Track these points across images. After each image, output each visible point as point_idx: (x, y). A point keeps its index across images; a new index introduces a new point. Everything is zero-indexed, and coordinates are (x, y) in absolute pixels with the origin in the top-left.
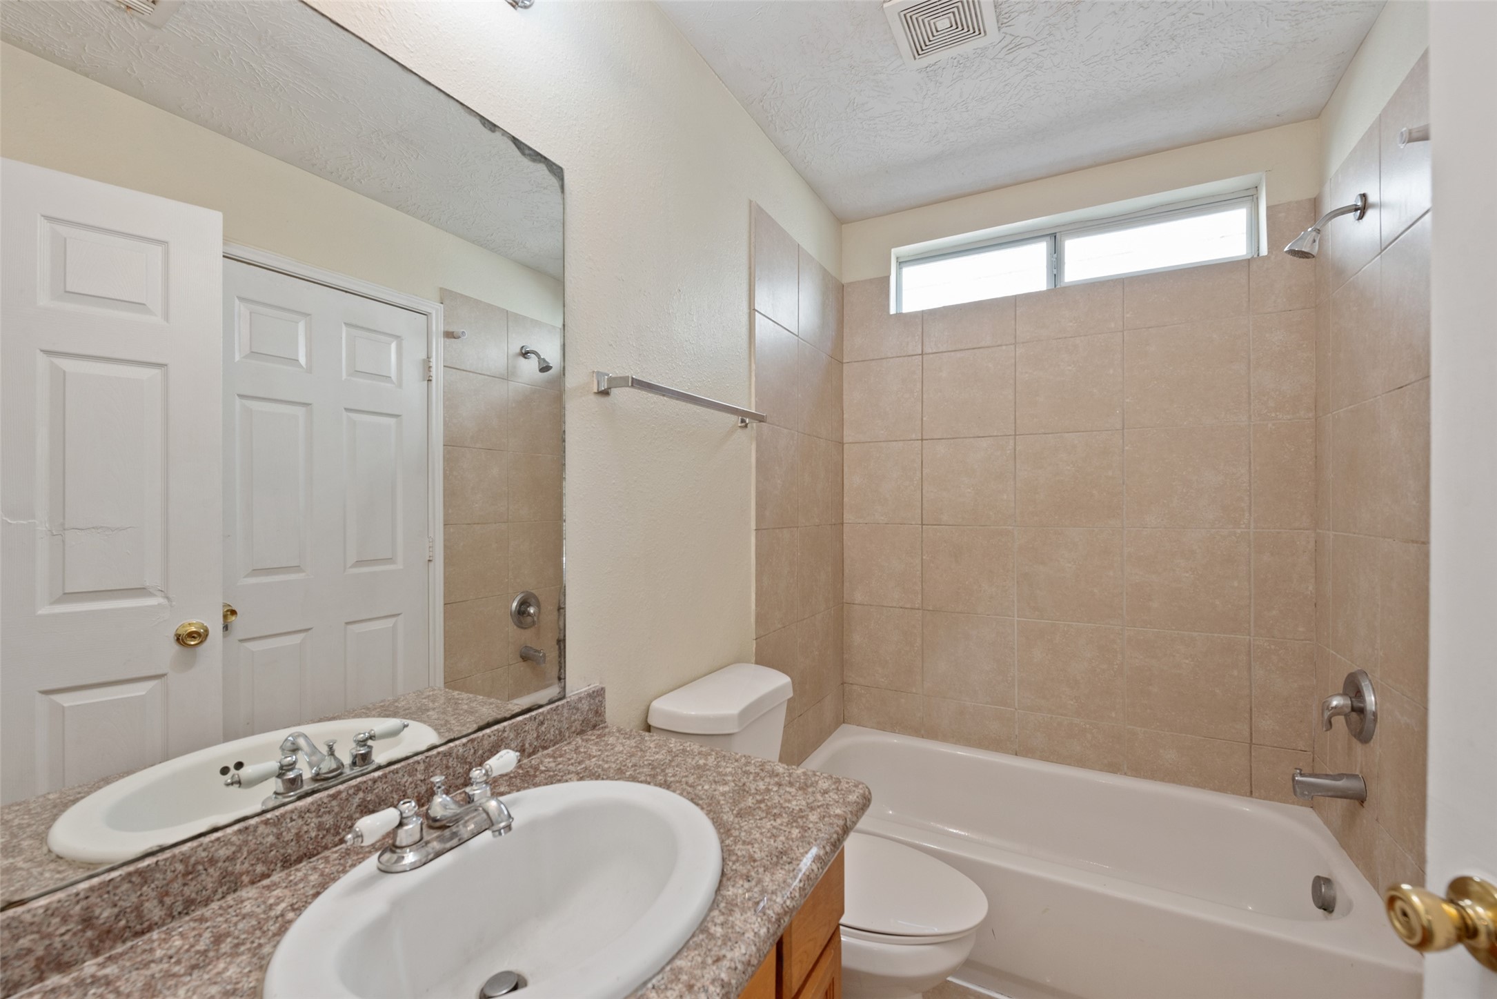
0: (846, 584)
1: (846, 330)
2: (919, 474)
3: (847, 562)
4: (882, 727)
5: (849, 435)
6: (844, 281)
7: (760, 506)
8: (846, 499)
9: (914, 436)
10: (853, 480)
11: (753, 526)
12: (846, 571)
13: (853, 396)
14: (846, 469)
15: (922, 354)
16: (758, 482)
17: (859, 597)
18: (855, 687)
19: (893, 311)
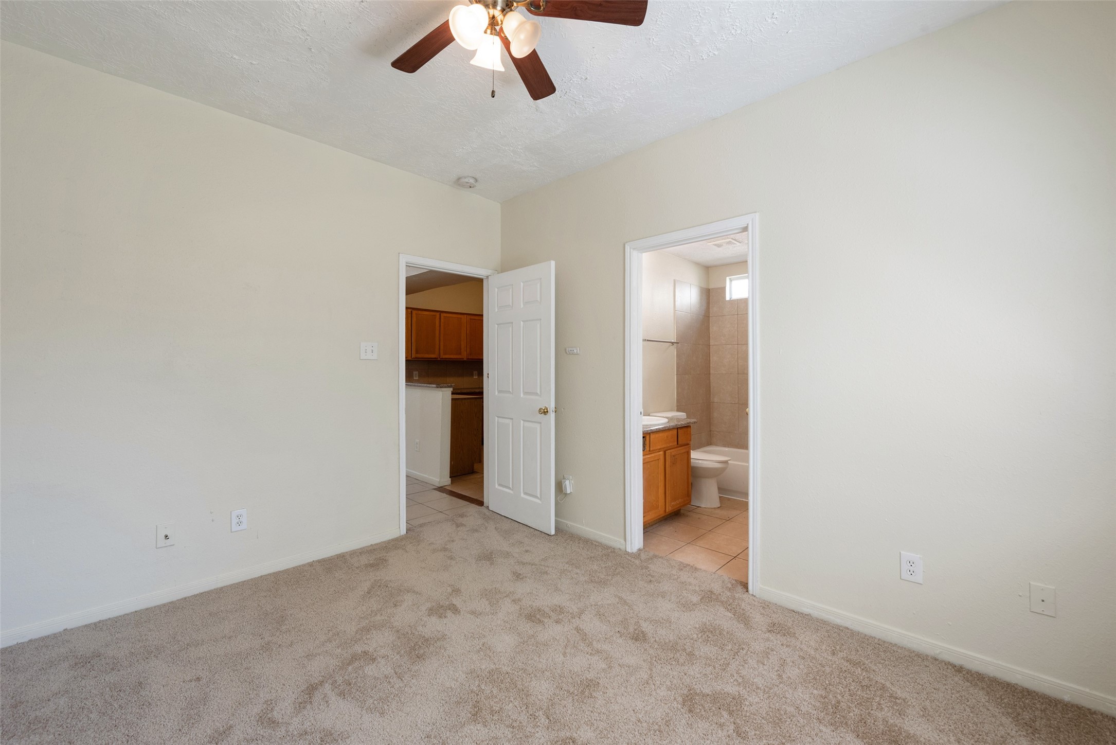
0: (711, 396)
1: (711, 306)
2: (737, 356)
3: (712, 387)
4: (724, 446)
5: (712, 342)
6: (710, 287)
7: (678, 368)
8: (711, 365)
9: (735, 343)
10: (714, 358)
11: (676, 373)
12: (711, 391)
13: (713, 329)
14: (711, 354)
15: (737, 315)
16: (677, 360)
17: (716, 400)
18: (715, 432)
19: (728, 298)
